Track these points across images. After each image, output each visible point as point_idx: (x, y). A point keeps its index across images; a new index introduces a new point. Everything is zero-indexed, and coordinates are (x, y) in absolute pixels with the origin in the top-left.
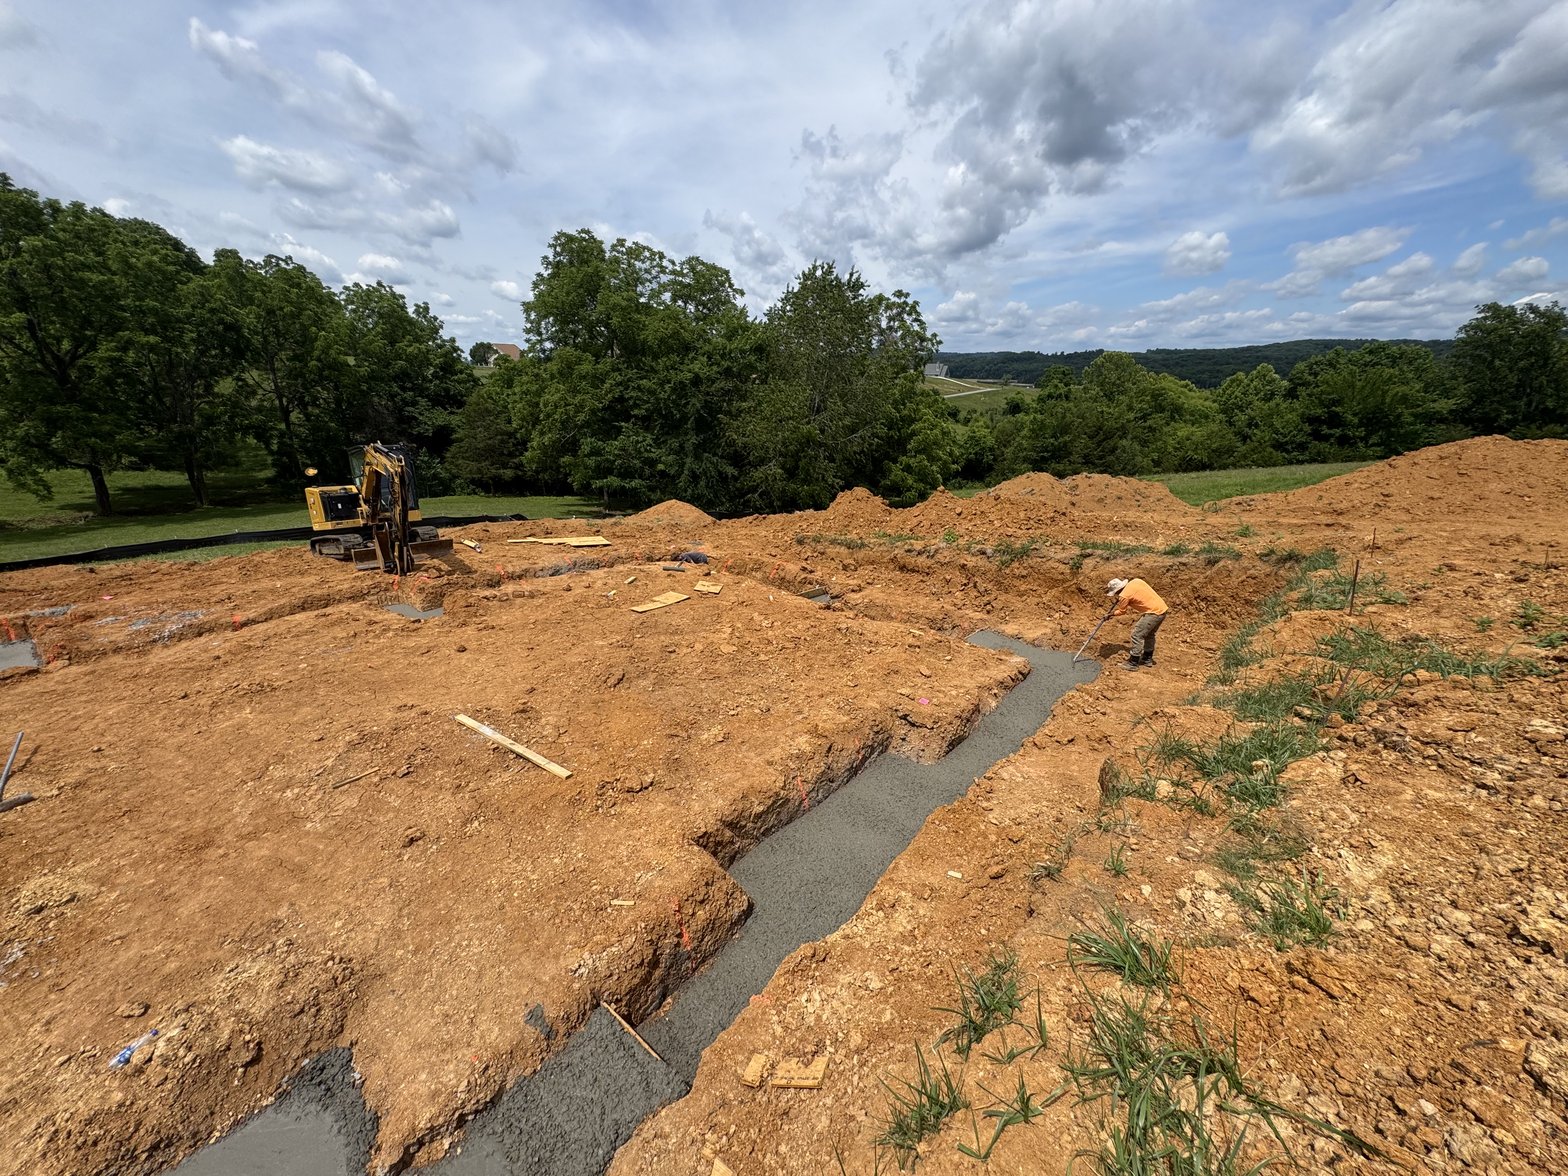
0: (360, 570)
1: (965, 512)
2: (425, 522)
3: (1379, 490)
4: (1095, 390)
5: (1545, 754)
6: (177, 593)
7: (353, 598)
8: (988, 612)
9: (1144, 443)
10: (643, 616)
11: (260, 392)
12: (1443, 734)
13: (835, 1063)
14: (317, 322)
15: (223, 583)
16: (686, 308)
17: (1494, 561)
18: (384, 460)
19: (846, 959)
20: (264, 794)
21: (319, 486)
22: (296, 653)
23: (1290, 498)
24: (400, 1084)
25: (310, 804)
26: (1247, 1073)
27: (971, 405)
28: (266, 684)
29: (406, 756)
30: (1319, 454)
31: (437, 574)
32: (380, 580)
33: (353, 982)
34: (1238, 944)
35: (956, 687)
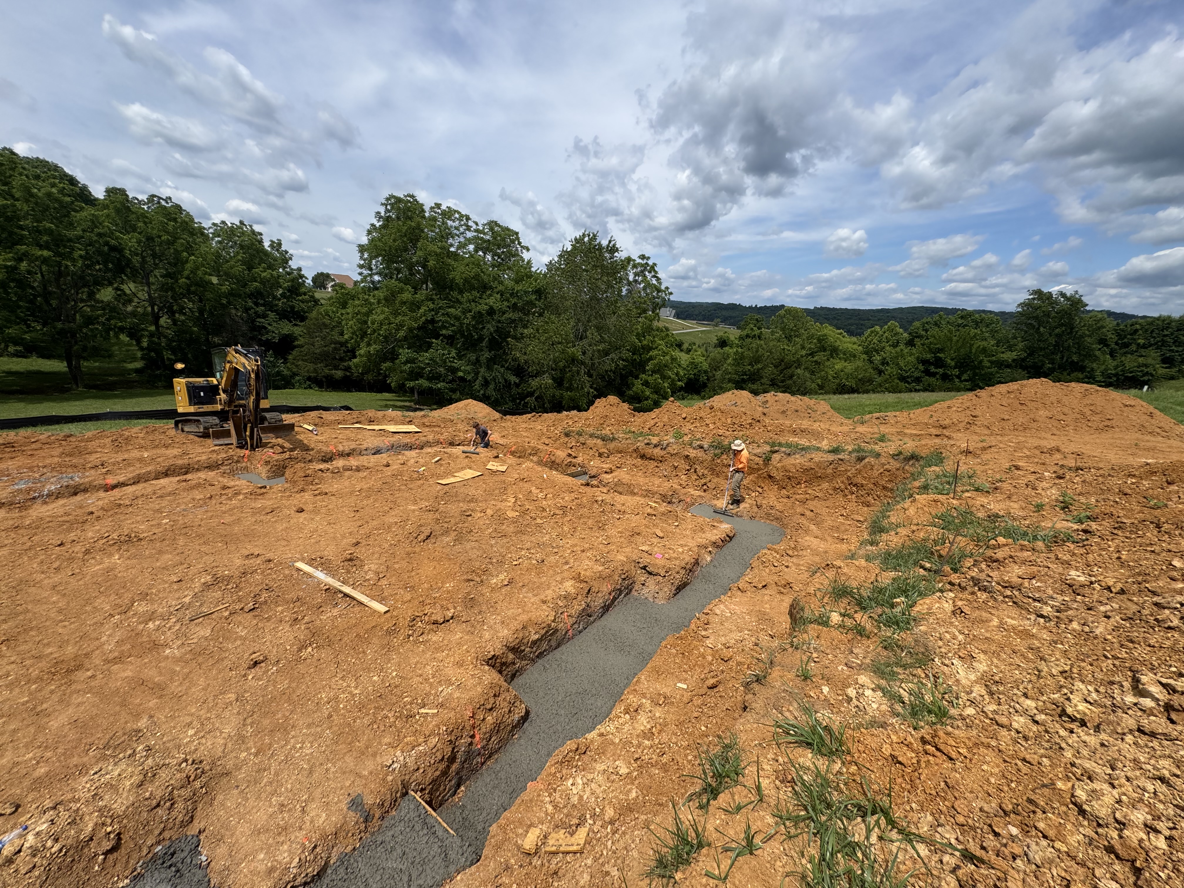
0: (216, 445)
1: (689, 417)
2: (273, 409)
3: (970, 413)
4: (779, 334)
5: (1078, 595)
6: (56, 460)
7: (210, 467)
8: (705, 491)
9: (813, 373)
10: (446, 487)
11: (136, 300)
12: (1015, 580)
13: (594, 832)
14: (189, 249)
15: (97, 452)
16: (484, 257)
17: (1044, 464)
18: (243, 360)
19: (601, 752)
20: (129, 625)
21: (185, 377)
22: (159, 511)
23: (911, 415)
24: (241, 864)
25: (169, 633)
26: (897, 814)
27: (691, 339)
28: (133, 535)
29: (252, 595)
30: (929, 385)
31: (281, 450)
32: (233, 453)
33: (204, 779)
34: (888, 726)
35: (682, 546)
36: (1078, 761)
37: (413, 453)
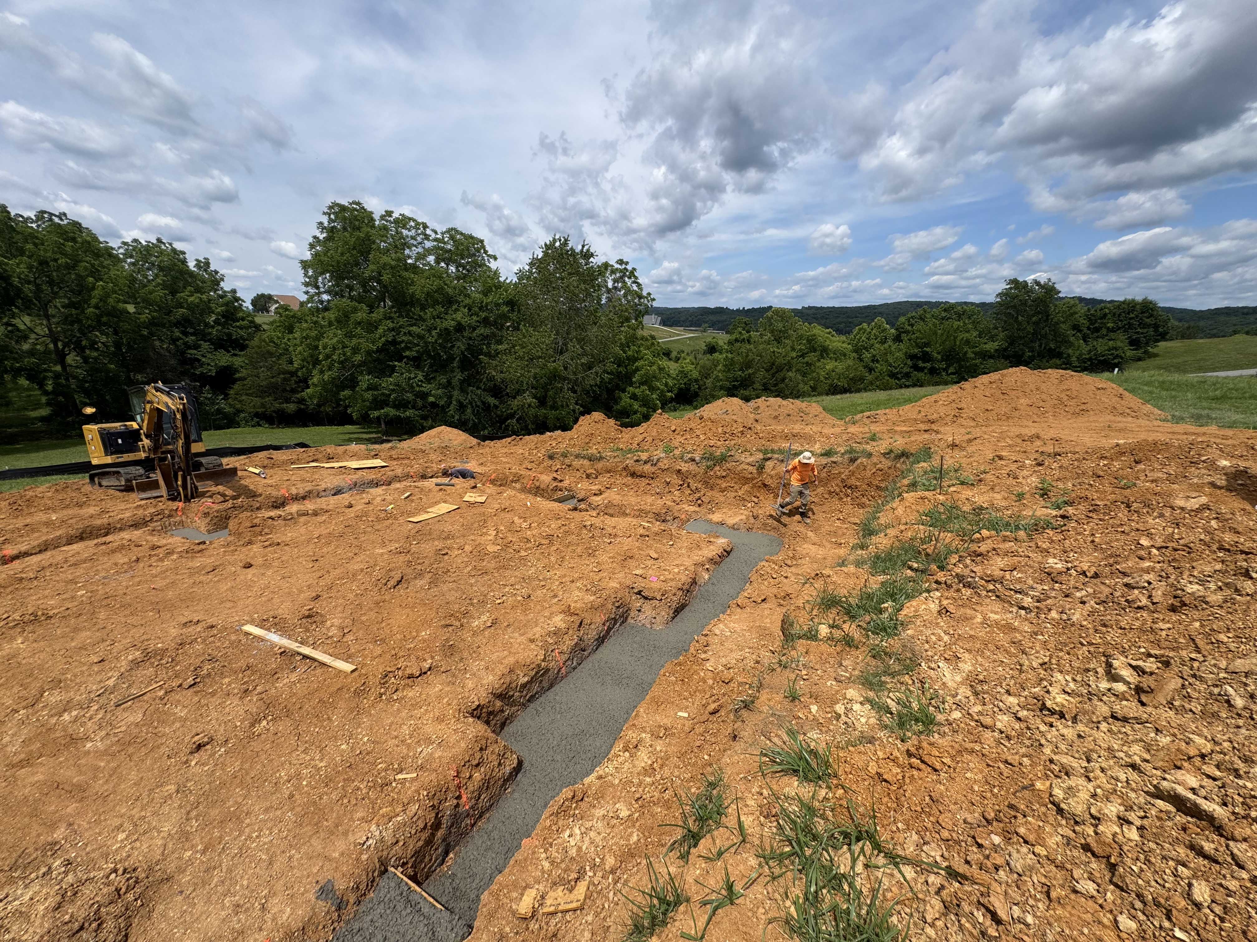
0: (142, 499)
1: (679, 429)
2: (209, 453)
3: (956, 406)
4: (768, 336)
5: (1057, 582)
7: (135, 525)
8: (699, 505)
9: (804, 375)
10: (418, 525)
11: (33, 336)
12: (998, 573)
13: (594, 885)
14: (95, 273)
16: (448, 269)
17: (1025, 452)
18: (165, 398)
19: (600, 796)
20: (38, 720)
21: (97, 423)
22: (73, 581)
23: (901, 412)
25: (89, 724)
26: (884, 836)
27: (680, 347)
28: (40, 613)
29: (192, 668)
30: (918, 380)
31: (222, 499)
32: (163, 507)
33: (138, 890)
34: (876, 740)
35: (677, 565)
36: (1055, 758)
37: (379, 490)
